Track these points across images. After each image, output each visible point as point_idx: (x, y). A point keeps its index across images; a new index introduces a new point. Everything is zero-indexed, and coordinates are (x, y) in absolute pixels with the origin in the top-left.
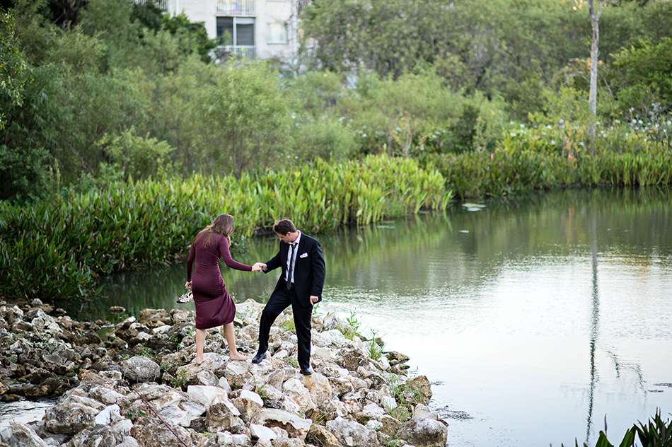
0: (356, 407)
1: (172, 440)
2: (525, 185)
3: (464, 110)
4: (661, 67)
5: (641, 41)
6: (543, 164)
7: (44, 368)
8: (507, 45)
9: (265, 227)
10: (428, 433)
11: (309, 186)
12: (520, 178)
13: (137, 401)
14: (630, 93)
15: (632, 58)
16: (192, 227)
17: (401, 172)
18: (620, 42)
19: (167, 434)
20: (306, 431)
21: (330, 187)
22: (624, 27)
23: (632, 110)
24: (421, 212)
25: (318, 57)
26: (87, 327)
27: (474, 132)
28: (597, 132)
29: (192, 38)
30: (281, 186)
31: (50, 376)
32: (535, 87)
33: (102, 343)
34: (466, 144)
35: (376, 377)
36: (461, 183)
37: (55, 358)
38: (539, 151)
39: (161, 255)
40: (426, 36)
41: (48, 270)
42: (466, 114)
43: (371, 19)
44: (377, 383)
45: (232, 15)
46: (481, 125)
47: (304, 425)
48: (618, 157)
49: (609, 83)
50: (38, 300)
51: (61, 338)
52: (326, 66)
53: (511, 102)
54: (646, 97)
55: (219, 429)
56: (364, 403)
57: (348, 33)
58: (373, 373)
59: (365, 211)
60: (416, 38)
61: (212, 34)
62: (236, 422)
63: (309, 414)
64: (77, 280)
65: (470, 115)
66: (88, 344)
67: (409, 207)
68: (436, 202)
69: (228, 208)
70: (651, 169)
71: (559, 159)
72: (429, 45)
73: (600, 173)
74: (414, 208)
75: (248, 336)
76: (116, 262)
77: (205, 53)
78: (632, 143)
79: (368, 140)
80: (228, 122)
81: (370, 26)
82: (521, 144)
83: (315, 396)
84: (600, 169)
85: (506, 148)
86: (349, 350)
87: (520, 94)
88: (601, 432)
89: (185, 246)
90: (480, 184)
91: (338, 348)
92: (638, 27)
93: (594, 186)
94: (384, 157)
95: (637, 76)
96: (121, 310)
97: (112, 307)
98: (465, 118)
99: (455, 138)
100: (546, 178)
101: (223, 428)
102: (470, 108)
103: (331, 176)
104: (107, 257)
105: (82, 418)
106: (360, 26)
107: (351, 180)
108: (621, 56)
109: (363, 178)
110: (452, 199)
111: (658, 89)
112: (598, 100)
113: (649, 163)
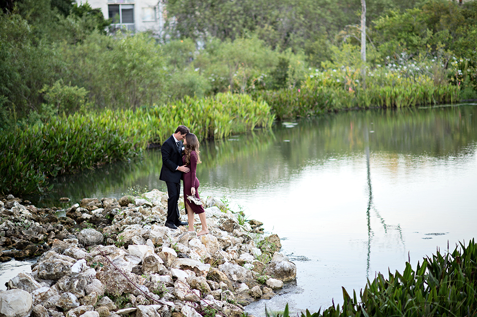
0: (236, 255)
1: (124, 280)
2: (322, 109)
3: (280, 61)
4: (406, 29)
5: (392, 12)
6: (333, 95)
7: (23, 239)
8: (304, 17)
9: (154, 142)
10: (284, 270)
11: (182, 114)
12: (319, 104)
13: (97, 256)
14: (387, 47)
15: (387, 23)
16: (108, 144)
17: (241, 103)
18: (377, 12)
19: (120, 277)
20: (207, 272)
21: (195, 115)
22: (379, 3)
23: (389, 58)
24: (256, 129)
25: (177, 29)
26: (47, 212)
27: (286, 75)
28: (367, 73)
29: (94, 19)
30: (163, 115)
31: (30, 244)
32: (324, 44)
33: (59, 222)
34: (281, 84)
35: (246, 236)
36: (280, 109)
37: (30, 232)
38: (330, 87)
39: (88, 164)
40: (249, 13)
41: (17, 175)
42: (281, 63)
43: (212, 3)
44: (247, 240)
45: (118, 3)
46: (291, 71)
47: (206, 268)
48: (382, 89)
49: (372, 41)
50: (11, 195)
51: (32, 219)
52: (183, 35)
53: (309, 55)
54: (397, 48)
55: (151, 272)
56: (240, 253)
57: (197, 13)
58: (244, 233)
59: (220, 130)
60: (242, 15)
61: (106, 16)
62: (161, 268)
63: (207, 261)
64: (36, 181)
65: (284, 64)
66: (50, 223)
67: (248, 127)
68: (265, 122)
69: (131, 131)
70: (404, 96)
71: (343, 91)
72: (251, 19)
73: (370, 100)
74: (251, 127)
75: (159, 213)
76: (59, 169)
77: (103, 29)
78: (390, 79)
79: (216, 83)
80: (127, 74)
81: (212, 8)
82: (318, 82)
83: (209, 249)
84: (370, 97)
85: (307, 86)
86: (225, 220)
87: (315, 49)
88: (407, 263)
89: (103, 157)
90: (292, 110)
91: (217, 218)
92: (388, 3)
93: (367, 108)
94: (229, 94)
95: (390, 35)
96: (68, 200)
97: (61, 198)
98: (280, 67)
99: (275, 80)
100: (335, 104)
101: (154, 272)
102: (283, 59)
103: (196, 107)
104: (53, 166)
105: (63, 268)
106: (205, 8)
107: (209, 110)
108: (380, 22)
109: (217, 108)
110: (275, 120)
111: (405, 43)
112: (367, 52)
113: (403, 92)
